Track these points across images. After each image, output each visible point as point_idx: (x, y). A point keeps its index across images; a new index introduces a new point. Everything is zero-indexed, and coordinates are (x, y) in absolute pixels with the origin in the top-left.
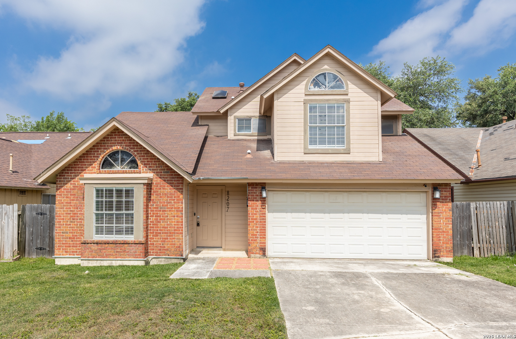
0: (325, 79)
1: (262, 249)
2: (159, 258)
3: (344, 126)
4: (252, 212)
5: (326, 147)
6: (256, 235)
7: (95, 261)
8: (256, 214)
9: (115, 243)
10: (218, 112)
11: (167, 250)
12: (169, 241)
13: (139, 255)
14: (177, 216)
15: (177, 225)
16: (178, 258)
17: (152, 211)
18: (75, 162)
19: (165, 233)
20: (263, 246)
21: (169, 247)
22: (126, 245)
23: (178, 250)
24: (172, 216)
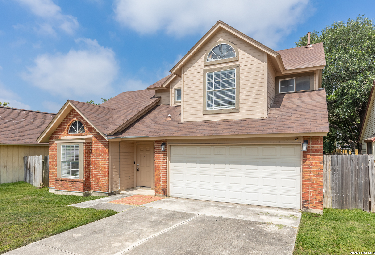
0: (220, 50)
1: (163, 190)
2: (96, 192)
3: (235, 89)
4: (157, 162)
5: (220, 108)
6: (160, 179)
7: (61, 192)
8: (159, 164)
9: (69, 181)
10: (162, 86)
11: (100, 187)
12: (101, 181)
13: (81, 189)
14: (105, 165)
15: (105, 170)
16: (105, 193)
17: (92, 160)
19: (99, 175)
20: (164, 188)
21: (101, 185)
22: (74, 182)
23: (105, 188)
24: (102, 164)
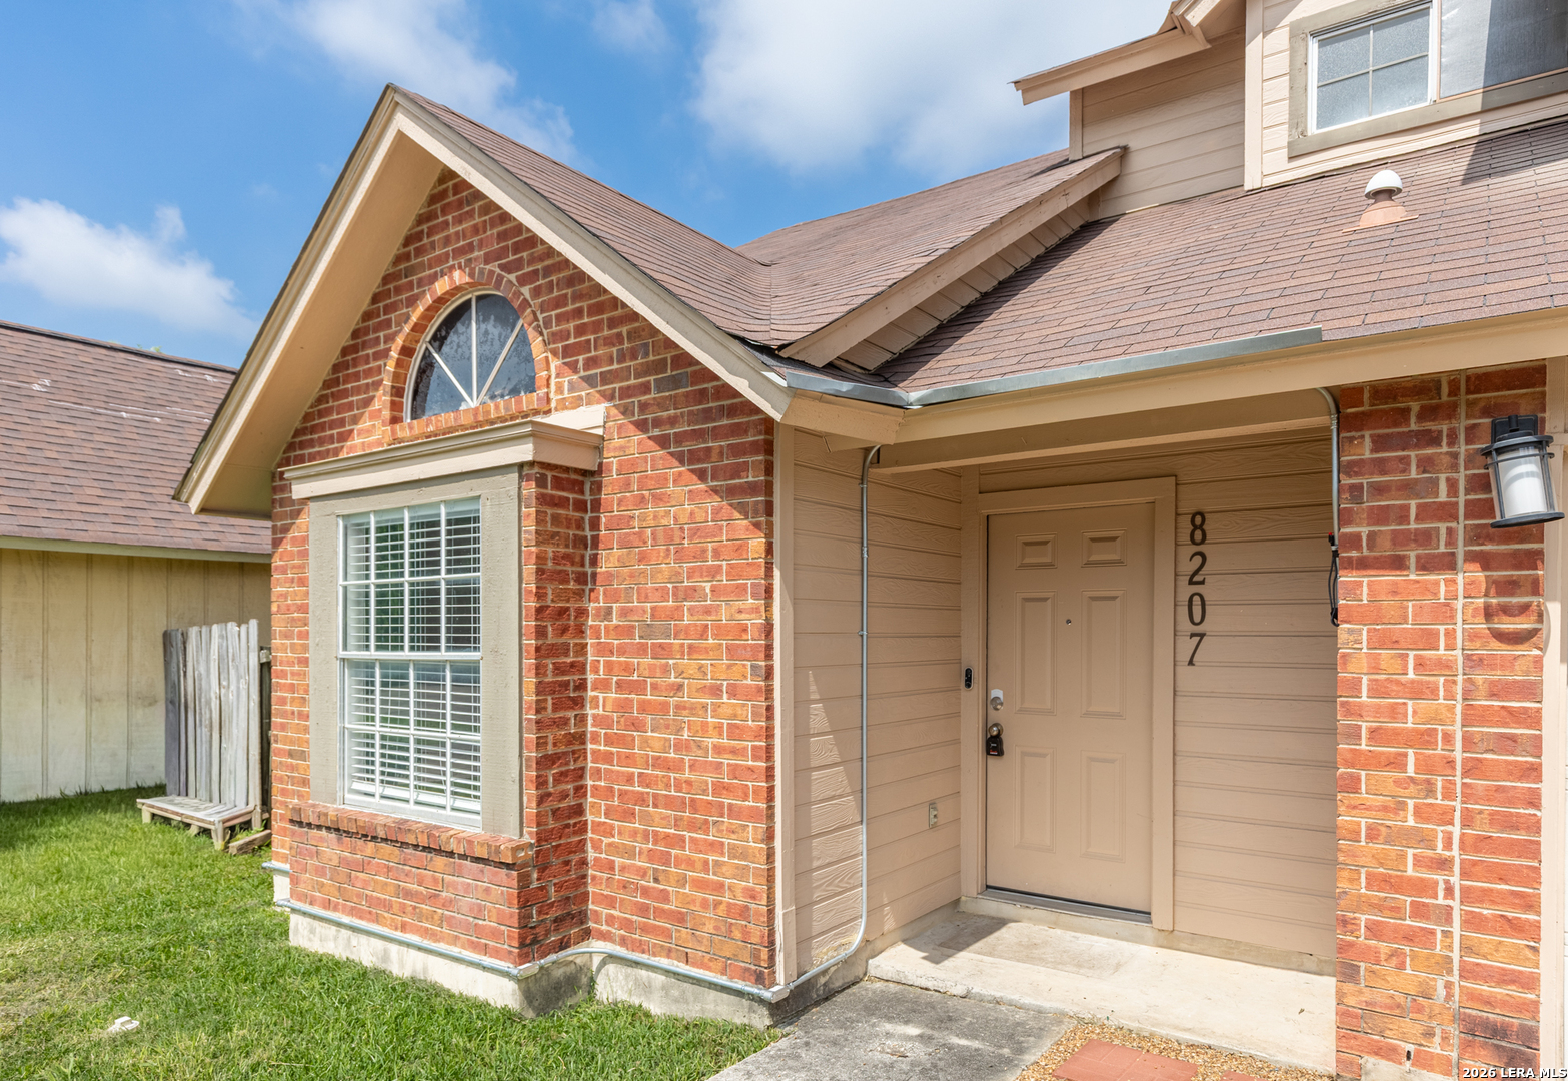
1: (1497, 1031)
2: (637, 964)
4: (1375, 668)
8: (1422, 691)
9: (396, 837)
11: (680, 918)
12: (691, 863)
13: (495, 934)
14: (733, 692)
15: (734, 751)
16: (740, 993)
17: (605, 649)
18: (321, 400)
19: (670, 803)
20: (1504, 1004)
21: (689, 899)
22: (440, 861)
23: (737, 933)
24: (703, 689)
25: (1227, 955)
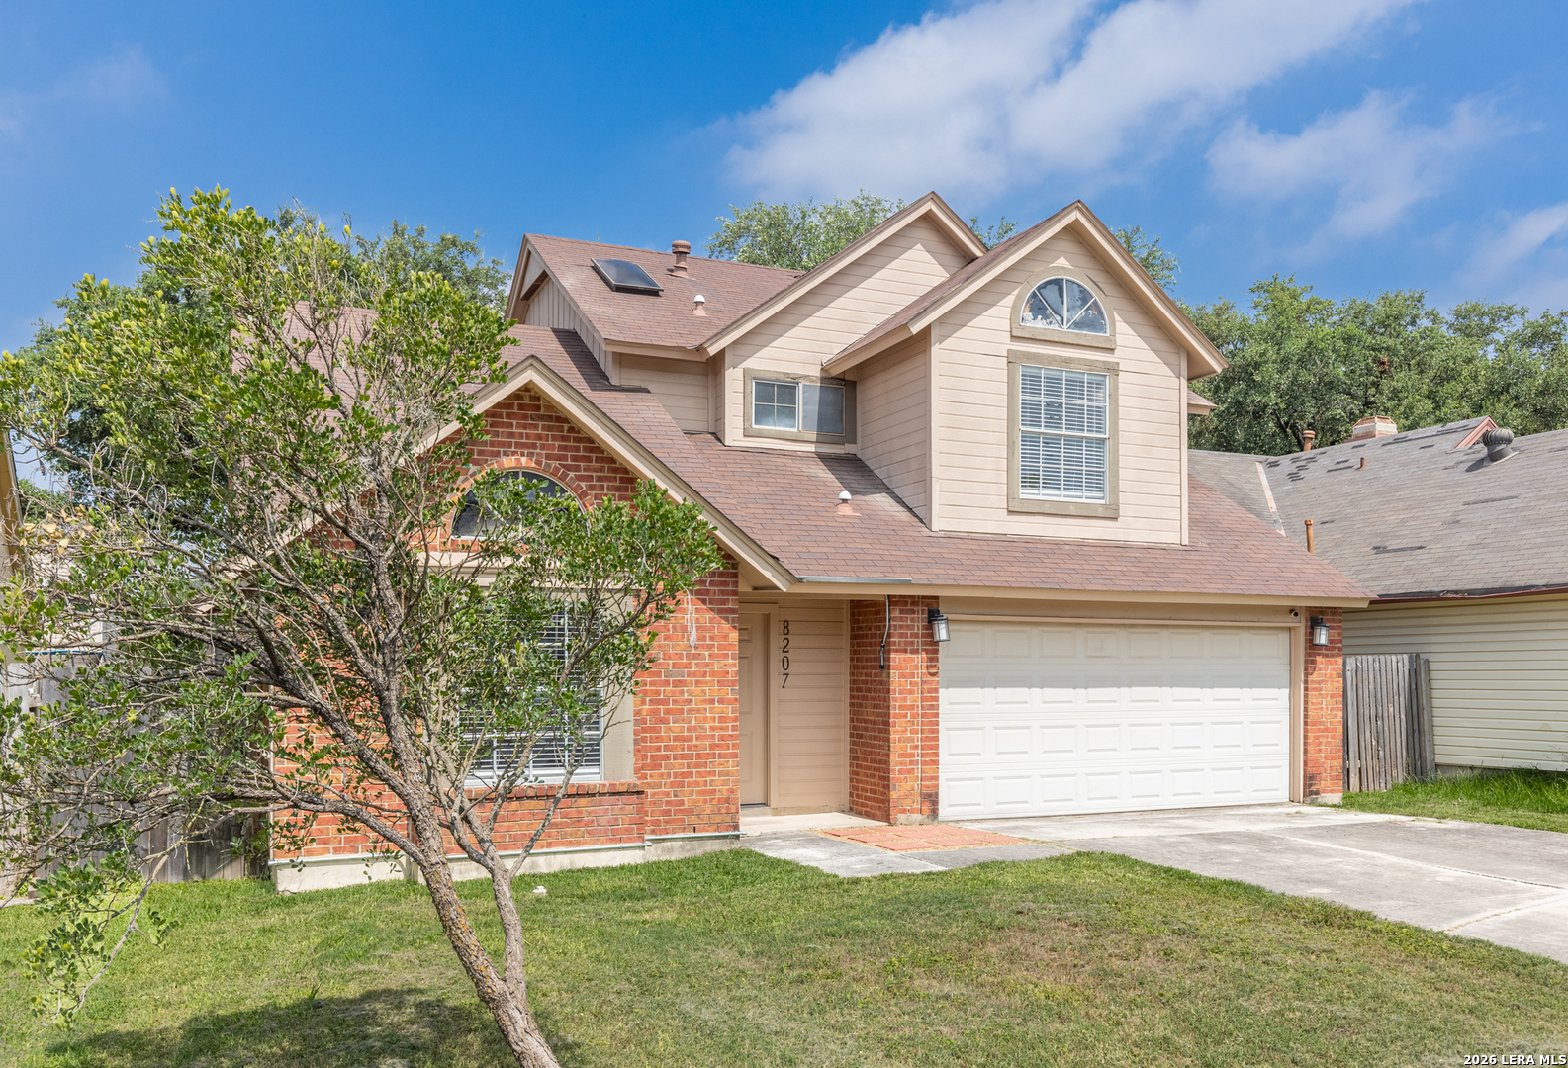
0: (1061, 296)
1: (930, 795)
3: (1104, 440)
4: (900, 686)
5: (1062, 496)
6: (912, 755)
8: (911, 692)
10: (700, 349)
11: (690, 812)
12: (697, 784)
13: (628, 830)
14: (721, 701)
15: (722, 728)
16: (725, 837)
17: (641, 684)
19: (684, 757)
20: (931, 787)
21: (695, 802)
23: (724, 811)
24: (705, 701)
25: (799, 813)
